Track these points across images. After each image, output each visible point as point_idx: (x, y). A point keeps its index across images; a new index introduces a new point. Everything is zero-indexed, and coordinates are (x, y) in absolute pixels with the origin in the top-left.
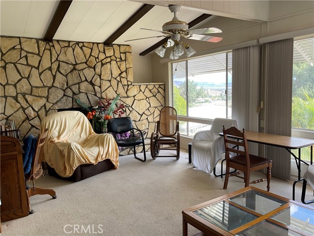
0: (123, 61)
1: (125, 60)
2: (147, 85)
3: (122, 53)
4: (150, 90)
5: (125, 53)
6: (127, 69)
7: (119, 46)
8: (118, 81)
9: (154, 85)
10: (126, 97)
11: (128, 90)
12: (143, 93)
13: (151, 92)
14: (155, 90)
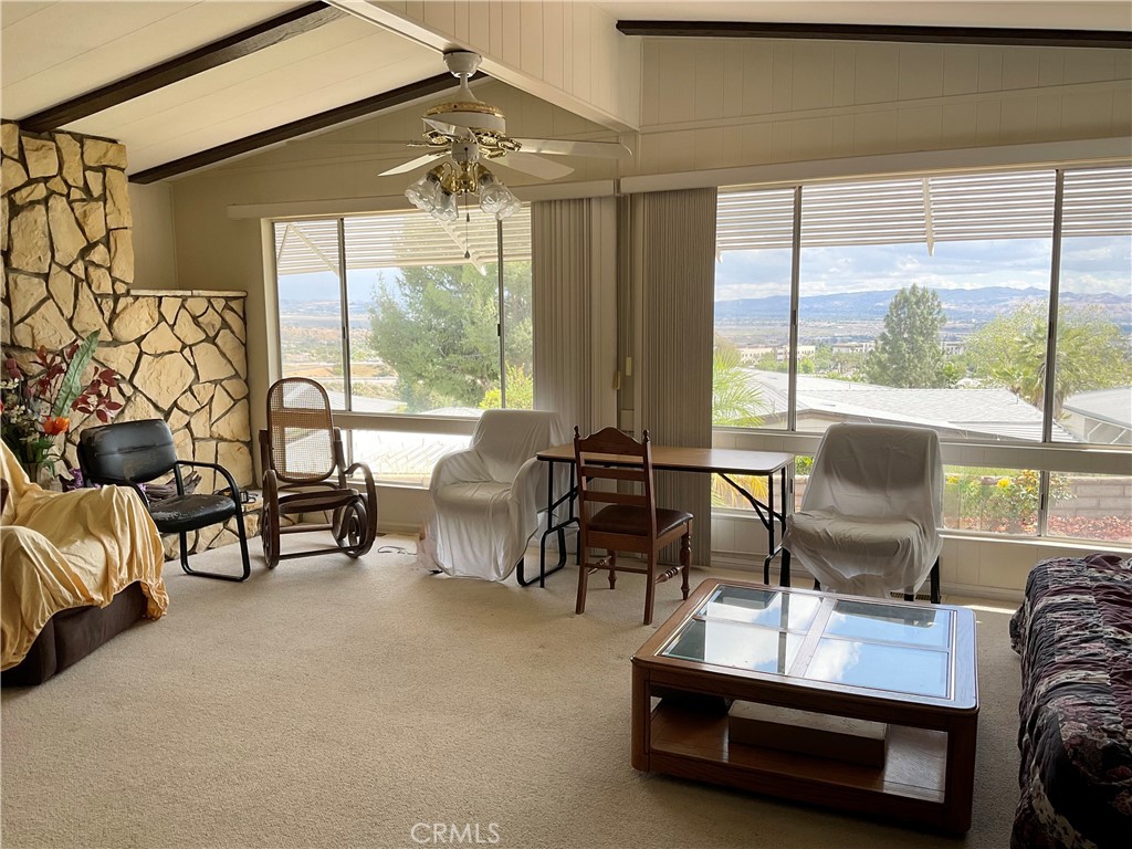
0: (97, 200)
1: (103, 198)
2: (185, 299)
3: (91, 168)
4: (195, 319)
5: (102, 169)
6: (109, 231)
7: (80, 138)
8: (78, 280)
9: (209, 299)
10: (108, 344)
11: (114, 315)
12: (172, 327)
13: (198, 324)
14: (211, 318)
